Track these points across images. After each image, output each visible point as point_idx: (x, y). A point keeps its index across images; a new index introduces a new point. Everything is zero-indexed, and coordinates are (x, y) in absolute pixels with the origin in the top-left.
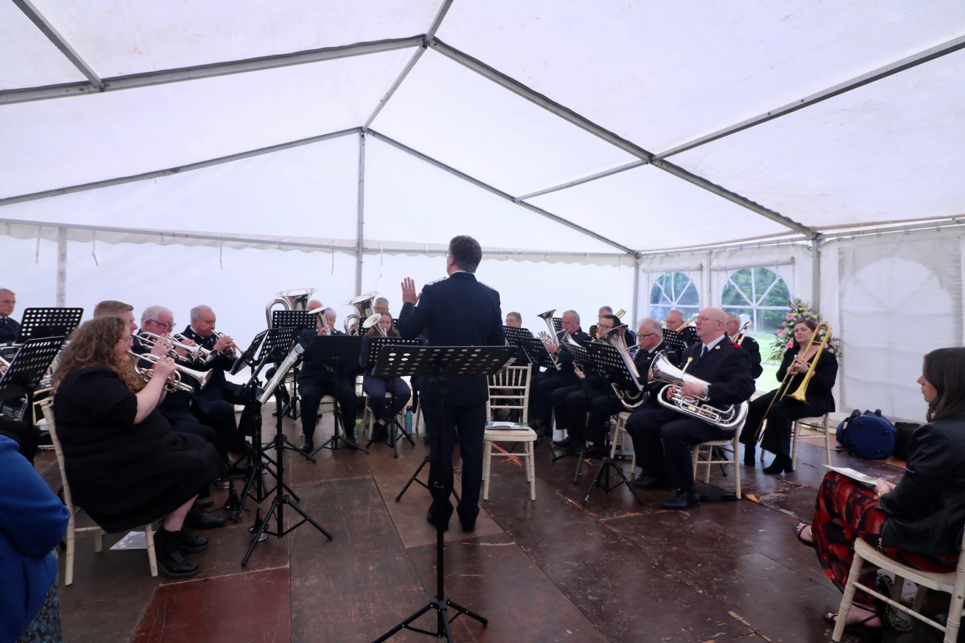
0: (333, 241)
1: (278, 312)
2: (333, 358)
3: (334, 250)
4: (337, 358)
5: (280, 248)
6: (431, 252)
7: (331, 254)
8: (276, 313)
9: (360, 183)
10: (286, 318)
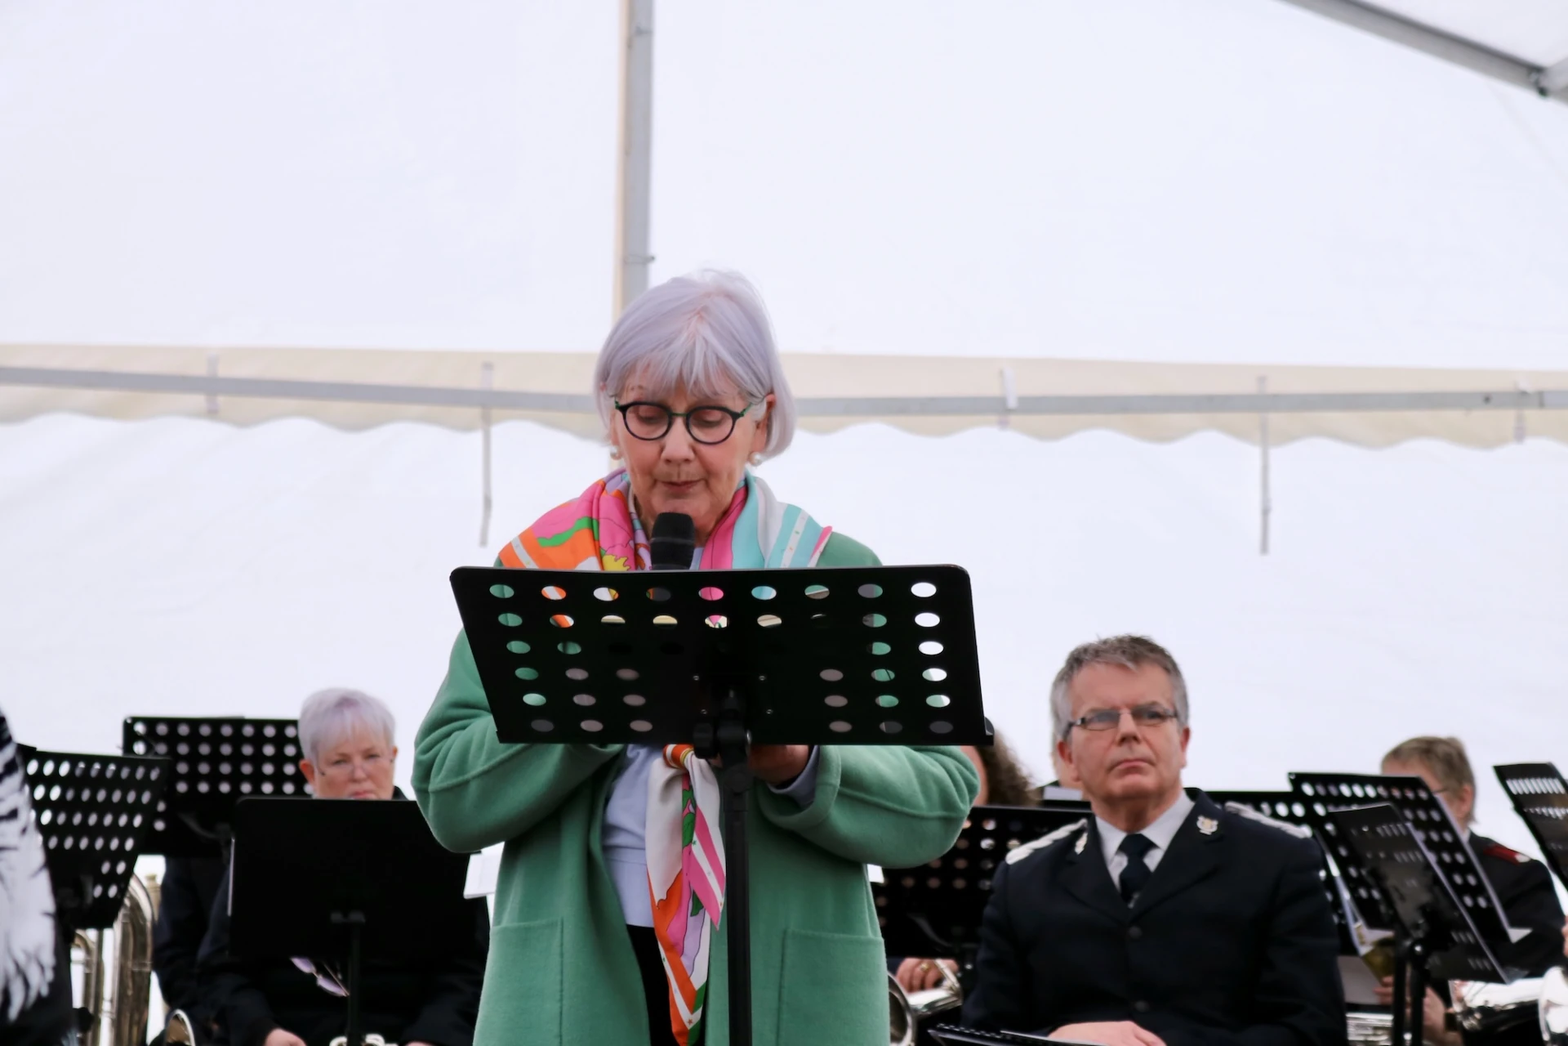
0: (488, 366)
1: (151, 723)
2: (336, 917)
3: (495, 412)
4: (357, 917)
5: (212, 413)
6: (1034, 405)
7: (477, 437)
8: (140, 728)
9: (630, 45)
10: (188, 758)
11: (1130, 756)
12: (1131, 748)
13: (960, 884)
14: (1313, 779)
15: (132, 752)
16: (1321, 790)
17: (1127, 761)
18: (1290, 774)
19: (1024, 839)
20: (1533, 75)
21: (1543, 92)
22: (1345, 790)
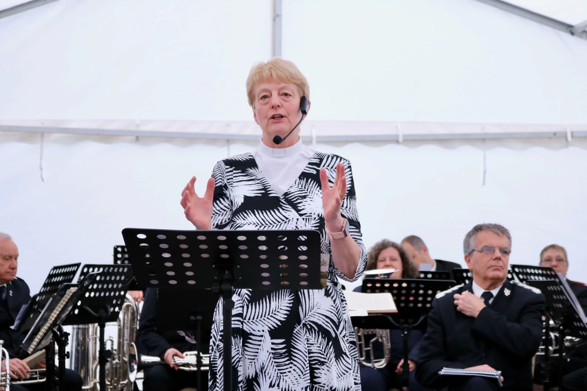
0: (228, 126)
11: (498, 265)
12: (498, 262)
13: (420, 305)
14: (519, 267)
15: (117, 263)
16: (521, 270)
17: (496, 266)
18: (511, 265)
19: (442, 290)
20: (570, 29)
21: (572, 34)
22: (528, 271)
